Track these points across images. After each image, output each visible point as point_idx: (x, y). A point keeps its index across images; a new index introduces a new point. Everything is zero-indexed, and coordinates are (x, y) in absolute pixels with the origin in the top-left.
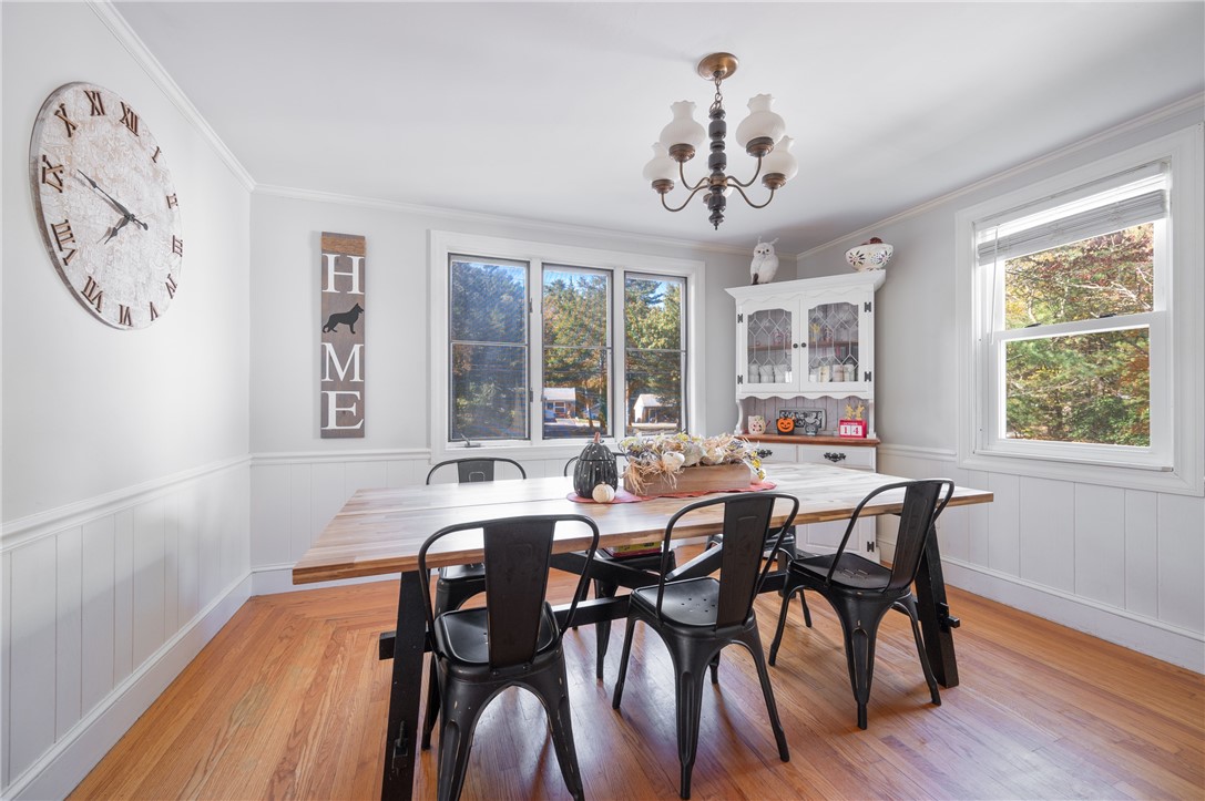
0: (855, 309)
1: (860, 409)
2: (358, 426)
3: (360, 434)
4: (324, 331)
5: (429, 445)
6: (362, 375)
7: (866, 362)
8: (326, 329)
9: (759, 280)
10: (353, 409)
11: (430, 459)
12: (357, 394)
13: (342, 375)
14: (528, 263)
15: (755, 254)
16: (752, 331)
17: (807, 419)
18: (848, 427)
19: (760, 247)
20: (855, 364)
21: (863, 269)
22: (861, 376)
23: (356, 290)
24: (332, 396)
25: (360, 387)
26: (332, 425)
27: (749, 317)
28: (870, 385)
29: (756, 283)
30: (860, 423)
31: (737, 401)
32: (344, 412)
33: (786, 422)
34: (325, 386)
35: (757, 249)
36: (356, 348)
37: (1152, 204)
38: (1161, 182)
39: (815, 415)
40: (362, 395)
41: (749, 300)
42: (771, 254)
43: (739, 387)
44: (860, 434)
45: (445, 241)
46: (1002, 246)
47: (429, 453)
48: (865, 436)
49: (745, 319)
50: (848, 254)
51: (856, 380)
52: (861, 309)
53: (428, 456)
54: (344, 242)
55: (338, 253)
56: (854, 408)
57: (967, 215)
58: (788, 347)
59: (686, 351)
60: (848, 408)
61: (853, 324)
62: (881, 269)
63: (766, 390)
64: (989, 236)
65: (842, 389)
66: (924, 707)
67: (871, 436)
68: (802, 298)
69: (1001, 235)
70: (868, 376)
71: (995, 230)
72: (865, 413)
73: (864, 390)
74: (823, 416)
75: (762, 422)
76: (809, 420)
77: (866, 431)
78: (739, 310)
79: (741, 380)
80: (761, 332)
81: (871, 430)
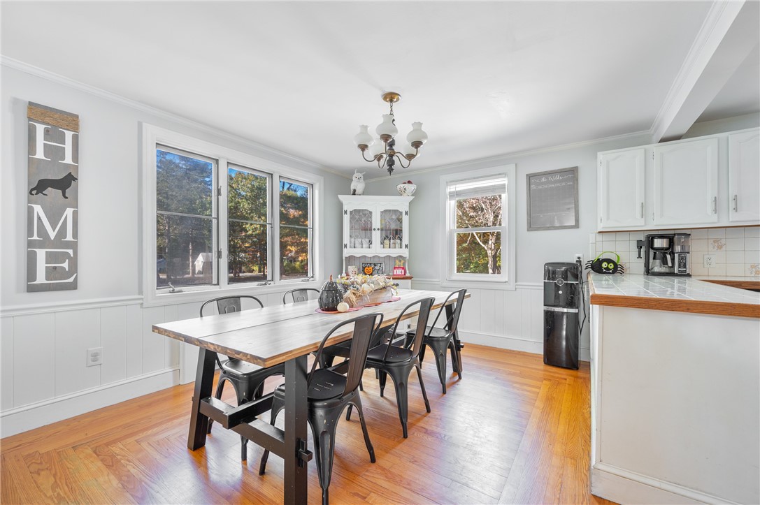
0: (401, 213)
1: (402, 262)
2: (71, 280)
3: (73, 286)
4: (31, 193)
5: (141, 292)
6: (75, 235)
7: (406, 240)
8: (34, 192)
9: (356, 193)
10: (66, 265)
11: (142, 304)
12: (71, 252)
13: (52, 234)
14: (217, 161)
15: (354, 178)
16: (352, 219)
17: (375, 267)
18: (398, 270)
20: (401, 240)
21: (405, 194)
22: (404, 246)
23: (68, 159)
24: (41, 254)
25: (74, 245)
26: (41, 278)
27: (351, 212)
28: (407, 250)
29: (354, 194)
30: (403, 268)
31: (344, 258)
32: (55, 268)
33: (369, 269)
34: (31, 244)
35: (355, 175)
36: (69, 212)
39: (379, 265)
40: (75, 253)
41: (350, 203)
42: (362, 180)
43: (345, 251)
44: (403, 274)
45: (154, 134)
46: (458, 194)
47: (142, 299)
48: (405, 275)
49: (348, 213)
50: (399, 187)
51: (401, 248)
52: (404, 213)
53: (141, 301)
54: (56, 116)
55: (48, 124)
56: (400, 261)
57: (444, 178)
58: (371, 230)
59: (313, 228)
60: (397, 261)
61: (400, 220)
62: (412, 195)
63: (358, 252)
64: (452, 188)
65: (395, 252)
66: (458, 381)
67: (408, 275)
68: (377, 205)
69: (457, 189)
70: (406, 246)
71: (454, 186)
72: (404, 264)
73: (405, 252)
74: (383, 265)
75: (356, 270)
76: (377, 268)
77: (405, 272)
78: (345, 208)
79: (346, 246)
80: (357, 221)
81: (408, 272)
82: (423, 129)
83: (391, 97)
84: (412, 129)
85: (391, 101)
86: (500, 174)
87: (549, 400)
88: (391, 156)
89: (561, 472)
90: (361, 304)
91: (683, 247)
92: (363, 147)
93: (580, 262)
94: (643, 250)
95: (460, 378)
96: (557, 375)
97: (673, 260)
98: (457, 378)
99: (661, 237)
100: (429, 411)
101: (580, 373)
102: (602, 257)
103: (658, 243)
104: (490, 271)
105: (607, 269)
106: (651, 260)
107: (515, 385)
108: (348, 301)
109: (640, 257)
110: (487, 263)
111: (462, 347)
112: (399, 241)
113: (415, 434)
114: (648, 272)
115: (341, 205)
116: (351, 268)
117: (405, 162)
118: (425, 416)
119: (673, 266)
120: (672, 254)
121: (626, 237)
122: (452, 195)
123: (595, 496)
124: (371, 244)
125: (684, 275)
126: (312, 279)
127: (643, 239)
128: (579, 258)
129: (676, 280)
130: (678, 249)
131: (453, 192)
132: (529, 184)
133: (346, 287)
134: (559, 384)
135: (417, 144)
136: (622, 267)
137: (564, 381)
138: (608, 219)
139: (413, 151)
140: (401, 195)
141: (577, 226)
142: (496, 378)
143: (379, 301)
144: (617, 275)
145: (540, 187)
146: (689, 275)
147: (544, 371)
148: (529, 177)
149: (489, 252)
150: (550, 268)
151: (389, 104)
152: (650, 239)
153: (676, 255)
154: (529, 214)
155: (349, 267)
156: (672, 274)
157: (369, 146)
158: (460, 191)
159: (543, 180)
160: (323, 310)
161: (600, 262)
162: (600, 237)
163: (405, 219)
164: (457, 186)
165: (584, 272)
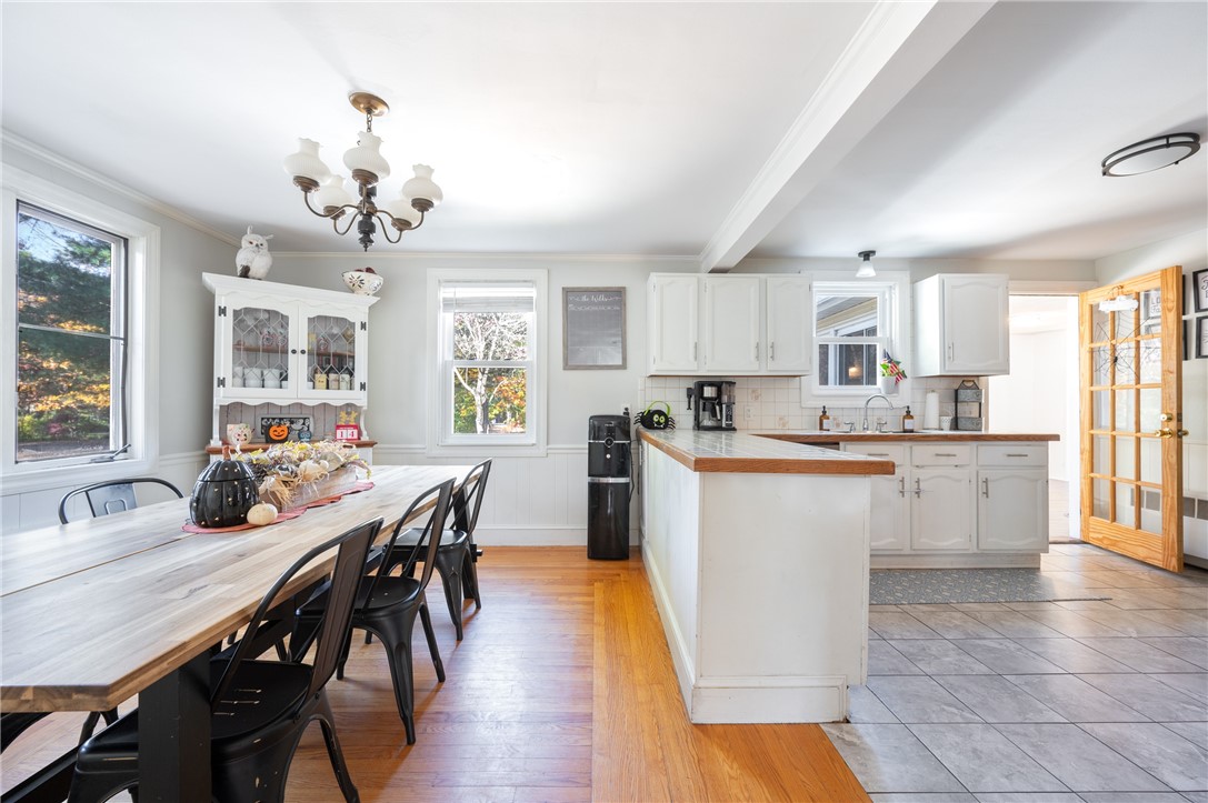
0: (352, 325)
1: (354, 415)
7: (361, 375)
9: (250, 273)
16: (238, 328)
17: (293, 426)
18: (344, 431)
19: (249, 236)
20: (351, 374)
21: (361, 291)
22: (357, 385)
27: (235, 312)
28: (365, 394)
29: (244, 275)
30: (356, 427)
31: (216, 407)
33: (279, 429)
37: (527, 303)
38: (531, 292)
39: (302, 421)
41: (231, 293)
42: (265, 250)
43: (220, 392)
44: (356, 436)
46: (459, 302)
48: (359, 439)
49: (230, 313)
50: (348, 276)
51: (351, 389)
52: (358, 326)
56: (348, 414)
57: (434, 273)
58: (285, 352)
59: (126, 339)
60: (343, 414)
61: (350, 339)
62: (374, 295)
63: (253, 396)
64: (447, 293)
65: (338, 397)
66: (476, 612)
67: (365, 438)
68: (300, 306)
69: (458, 296)
70: (363, 387)
71: (452, 290)
72: (357, 419)
73: (359, 398)
74: (311, 422)
75: (248, 431)
76: (296, 426)
77: (360, 434)
78: (220, 302)
79: (222, 382)
80: (252, 331)
81: (365, 433)
82: (435, 178)
83: (368, 103)
84: (413, 175)
85: (369, 111)
86: (525, 281)
87: (609, 609)
88: (369, 215)
89: (652, 708)
90: (299, 503)
91: (729, 397)
92: (307, 184)
93: (628, 414)
94: (693, 399)
95: (479, 607)
96: (607, 572)
97: (721, 411)
98: (474, 606)
99: (711, 384)
100: (441, 678)
101: (631, 563)
102: (654, 408)
103: (709, 392)
104: (479, 428)
105: (658, 423)
106: (701, 413)
107: (561, 599)
108: (273, 498)
109: (689, 408)
110: (474, 417)
111: (480, 554)
112: (347, 377)
113: (429, 730)
114: (698, 426)
115: (209, 297)
116: (234, 430)
117: (393, 233)
118: (437, 690)
119: (721, 420)
120: (720, 404)
121: (675, 382)
122: (448, 304)
123: (696, 725)
124: (286, 379)
125: (731, 429)
126: (122, 455)
127: (692, 386)
128: (626, 409)
129: (724, 435)
130: (725, 398)
131: (451, 300)
132: (566, 303)
133: (261, 471)
134: (613, 582)
135: (423, 205)
136: (673, 421)
137: (617, 578)
138: (661, 359)
139: (413, 215)
140: (353, 292)
141: (624, 366)
142: (533, 594)
143: (335, 493)
144: (668, 430)
145: (580, 309)
146: (734, 429)
147: (589, 569)
148: (567, 292)
149: (477, 398)
150: (596, 423)
151: (364, 115)
152: (701, 386)
153: (724, 406)
154: (566, 346)
155: (229, 427)
156: (718, 428)
157: (321, 184)
158: (462, 299)
159: (584, 299)
160: (206, 526)
161: (651, 414)
162: (649, 381)
163: (361, 338)
164: (458, 289)
165: (633, 428)
